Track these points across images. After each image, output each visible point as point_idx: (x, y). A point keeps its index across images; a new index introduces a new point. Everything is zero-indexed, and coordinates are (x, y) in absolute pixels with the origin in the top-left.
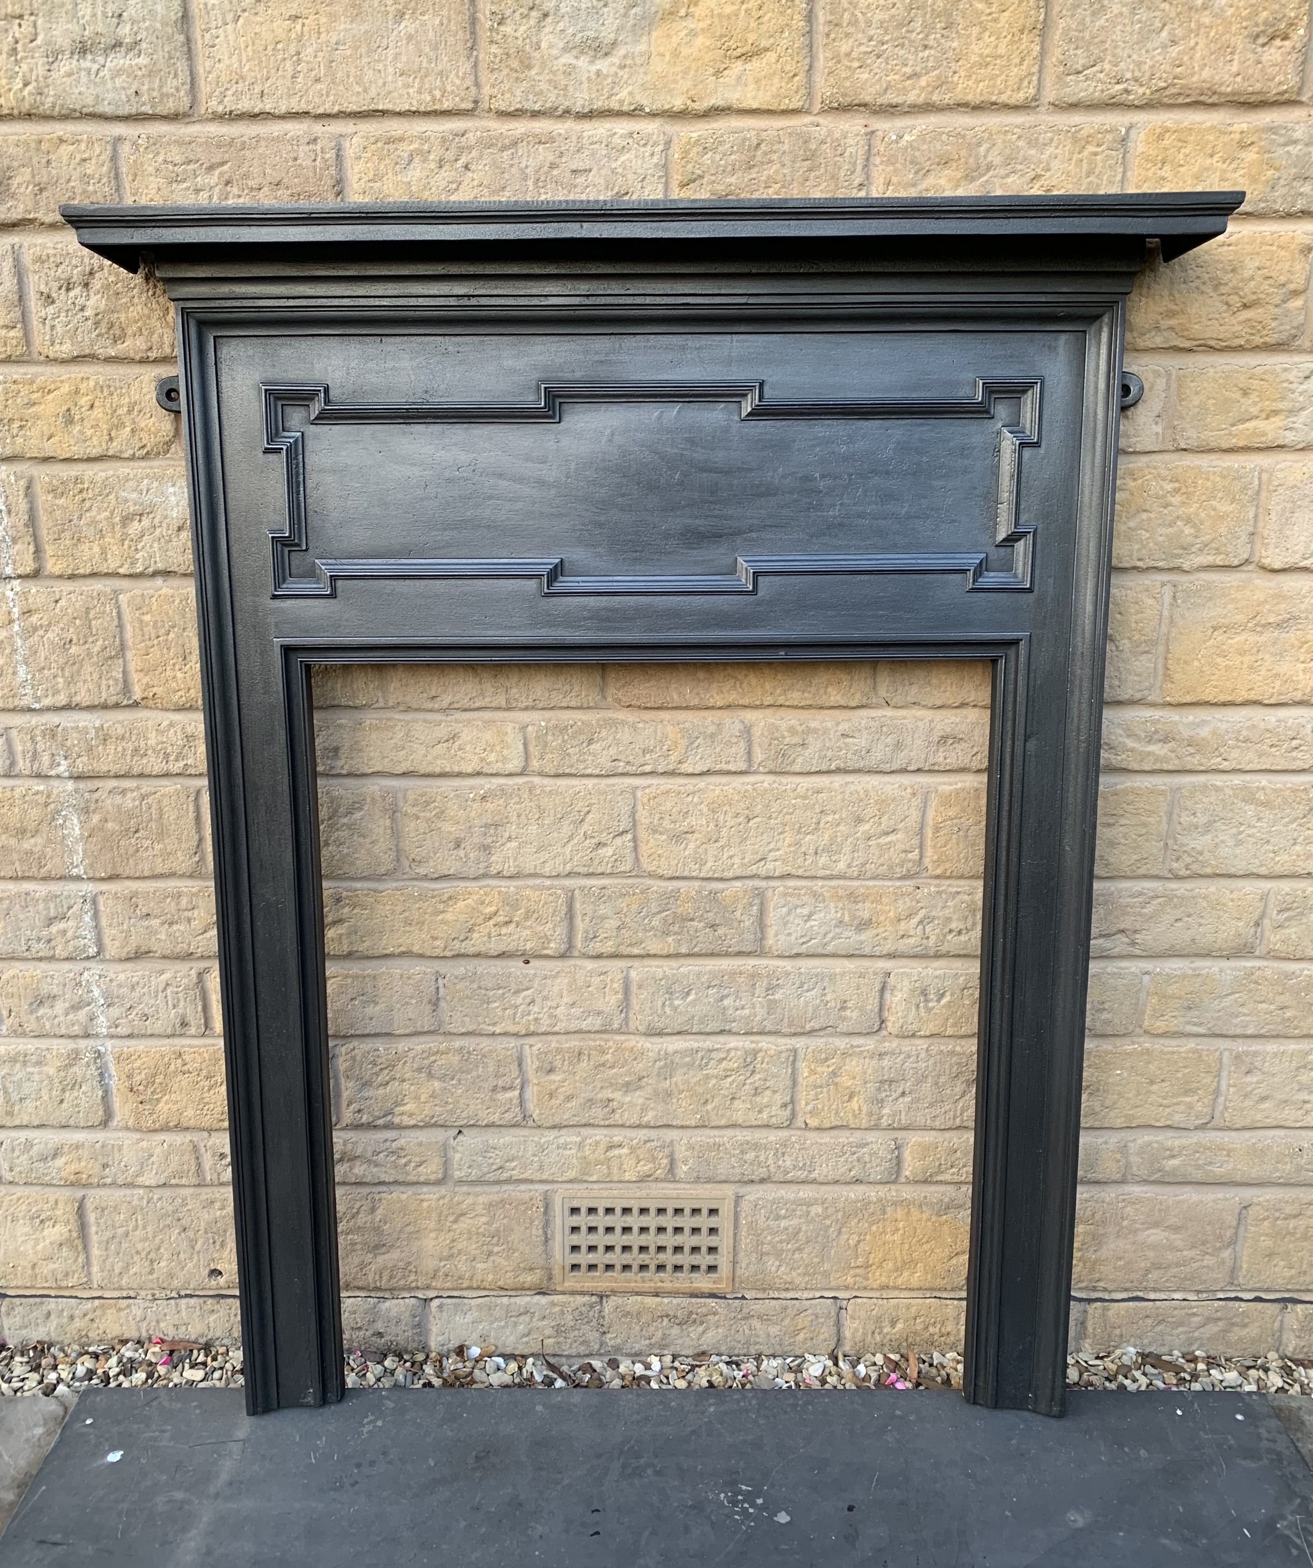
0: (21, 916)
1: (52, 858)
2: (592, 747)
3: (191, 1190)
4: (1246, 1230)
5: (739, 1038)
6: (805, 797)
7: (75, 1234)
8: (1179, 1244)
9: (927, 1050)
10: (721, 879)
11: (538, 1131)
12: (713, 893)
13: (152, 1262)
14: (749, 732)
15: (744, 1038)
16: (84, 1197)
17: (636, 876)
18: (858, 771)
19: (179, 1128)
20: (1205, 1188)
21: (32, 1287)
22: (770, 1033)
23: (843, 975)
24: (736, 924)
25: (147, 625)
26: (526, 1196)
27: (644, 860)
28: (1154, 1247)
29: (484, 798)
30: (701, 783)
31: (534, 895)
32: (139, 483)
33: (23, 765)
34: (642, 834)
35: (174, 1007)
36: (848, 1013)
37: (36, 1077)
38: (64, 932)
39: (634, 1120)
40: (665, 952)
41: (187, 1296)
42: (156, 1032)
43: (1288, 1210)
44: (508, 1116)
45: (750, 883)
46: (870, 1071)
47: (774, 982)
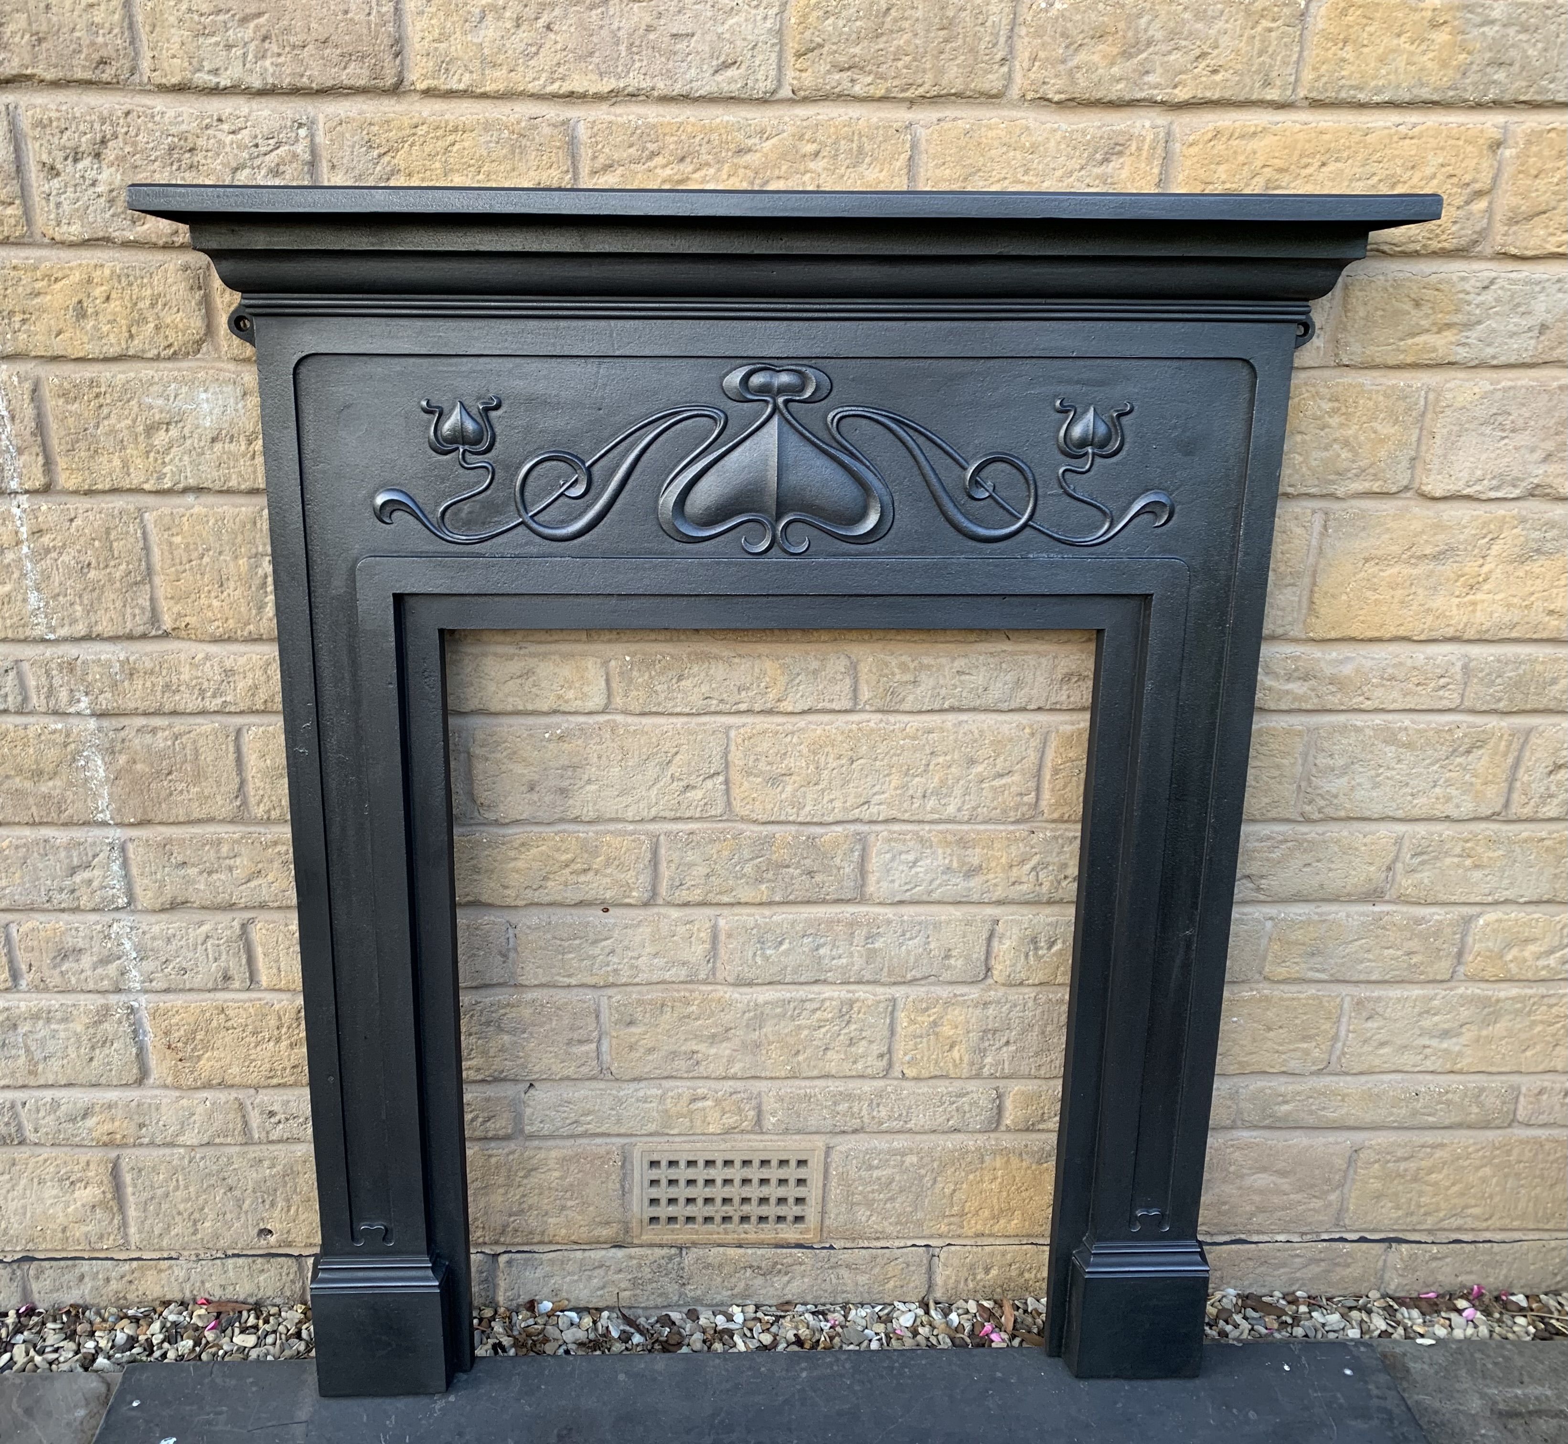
0: (40, 866)
1: (73, 802)
2: (683, 683)
3: (237, 1149)
4: (1355, 1172)
5: (834, 987)
6: (914, 738)
7: (109, 1196)
8: (1286, 1187)
9: (1035, 999)
10: (821, 824)
11: (616, 1085)
12: (812, 838)
13: (195, 1222)
14: (855, 668)
15: (839, 987)
16: (118, 1157)
17: (727, 820)
18: (974, 709)
19: (223, 1085)
20: (1317, 1132)
21: (63, 1250)
22: (868, 982)
23: (948, 922)
24: (835, 871)
25: (178, 547)
26: (602, 1151)
27: (737, 805)
28: (1261, 1192)
29: (561, 738)
30: (801, 722)
31: (616, 841)
32: (166, 387)
33: (36, 701)
34: (735, 776)
35: (216, 960)
36: (952, 961)
37: (62, 1035)
38: (90, 882)
39: (721, 1072)
40: (758, 900)
41: (234, 1255)
42: (196, 986)
43: (1400, 1153)
44: (585, 1070)
45: (852, 828)
46: (973, 1020)
47: (875, 931)
